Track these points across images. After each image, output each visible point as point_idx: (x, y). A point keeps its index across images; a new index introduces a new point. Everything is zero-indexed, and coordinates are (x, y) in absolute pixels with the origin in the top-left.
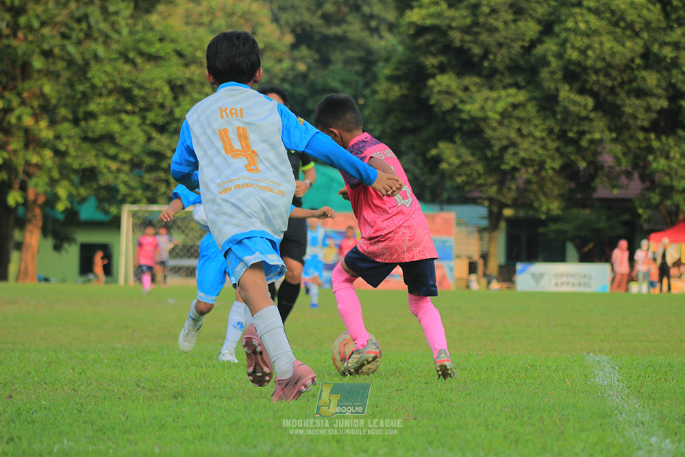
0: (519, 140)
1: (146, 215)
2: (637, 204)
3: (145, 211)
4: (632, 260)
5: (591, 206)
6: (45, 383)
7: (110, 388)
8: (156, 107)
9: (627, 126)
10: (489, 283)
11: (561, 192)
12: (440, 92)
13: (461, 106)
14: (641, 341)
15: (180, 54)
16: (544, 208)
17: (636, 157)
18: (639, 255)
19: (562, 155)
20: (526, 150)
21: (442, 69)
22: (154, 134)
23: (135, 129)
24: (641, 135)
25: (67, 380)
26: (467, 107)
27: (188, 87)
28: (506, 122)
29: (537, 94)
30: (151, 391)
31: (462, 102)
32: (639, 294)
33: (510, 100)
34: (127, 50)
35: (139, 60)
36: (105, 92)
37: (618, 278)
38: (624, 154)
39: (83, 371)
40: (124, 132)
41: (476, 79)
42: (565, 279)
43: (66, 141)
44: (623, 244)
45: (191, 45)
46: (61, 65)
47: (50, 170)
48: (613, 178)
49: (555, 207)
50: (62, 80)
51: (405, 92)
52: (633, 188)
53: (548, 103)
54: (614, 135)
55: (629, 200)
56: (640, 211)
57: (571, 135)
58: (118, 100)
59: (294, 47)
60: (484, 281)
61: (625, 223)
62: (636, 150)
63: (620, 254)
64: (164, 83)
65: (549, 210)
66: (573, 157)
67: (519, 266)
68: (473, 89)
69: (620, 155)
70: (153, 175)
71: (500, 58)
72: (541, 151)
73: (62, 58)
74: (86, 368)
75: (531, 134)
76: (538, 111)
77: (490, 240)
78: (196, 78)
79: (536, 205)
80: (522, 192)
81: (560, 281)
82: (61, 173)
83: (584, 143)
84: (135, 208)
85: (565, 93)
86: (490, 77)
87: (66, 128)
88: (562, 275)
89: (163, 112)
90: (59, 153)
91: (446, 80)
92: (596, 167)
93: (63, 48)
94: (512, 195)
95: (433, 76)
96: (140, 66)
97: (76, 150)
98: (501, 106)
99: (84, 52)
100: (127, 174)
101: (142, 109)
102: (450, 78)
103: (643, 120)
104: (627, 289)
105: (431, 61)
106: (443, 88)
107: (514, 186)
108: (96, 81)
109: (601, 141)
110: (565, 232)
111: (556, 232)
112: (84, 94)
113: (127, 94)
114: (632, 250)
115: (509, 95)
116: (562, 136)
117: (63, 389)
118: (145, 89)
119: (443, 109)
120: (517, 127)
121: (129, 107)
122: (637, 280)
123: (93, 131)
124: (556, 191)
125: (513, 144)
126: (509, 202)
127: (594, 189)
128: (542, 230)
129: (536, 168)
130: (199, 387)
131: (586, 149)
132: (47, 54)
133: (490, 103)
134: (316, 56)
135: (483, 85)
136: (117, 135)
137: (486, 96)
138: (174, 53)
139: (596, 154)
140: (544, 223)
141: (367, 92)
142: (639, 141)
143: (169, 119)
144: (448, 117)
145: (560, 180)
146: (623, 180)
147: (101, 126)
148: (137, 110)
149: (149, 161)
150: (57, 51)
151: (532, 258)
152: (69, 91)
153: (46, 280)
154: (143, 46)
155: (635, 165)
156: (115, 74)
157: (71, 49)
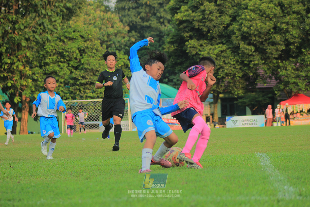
0: (224, 65)
1: (71, 104)
2: (275, 89)
3: (71, 102)
4: (273, 113)
5: (256, 91)
6: (33, 176)
7: (60, 176)
8: (73, 59)
9: (269, 58)
10: (215, 125)
11: (243, 86)
12: (190, 47)
13: (200, 53)
14: (278, 146)
15: (82, 37)
16: (236, 93)
17: (273, 70)
18: (277, 110)
19: (242, 71)
20: (227, 69)
21: (191, 38)
22: (73, 70)
23: (65, 68)
24: (275, 61)
25: (42, 174)
26: (202, 53)
27: (86, 50)
28: (219, 58)
29: (231, 46)
30: (77, 177)
31: (200, 51)
32: (277, 127)
33: (220, 49)
34: (61, 36)
35: (65, 40)
36: (52, 54)
37: (268, 121)
38: (268, 69)
39: (49, 170)
40: (60, 70)
41: (205, 41)
42: (246, 122)
43: (37, 75)
44: (270, 106)
45: (86, 33)
46: (33, 44)
47: (31, 87)
48: (264, 79)
49: (241, 92)
50: (34, 50)
51: (176, 48)
52: (273, 83)
53: (236, 50)
54: (263, 61)
55: (271, 88)
56: (276, 92)
57: (245, 62)
58: (57, 57)
59: (129, 31)
60: (213, 125)
61: (270, 98)
62: (273, 67)
63: (269, 111)
64: (76, 49)
65: (238, 94)
66: (247, 71)
67: (227, 118)
68: (204, 45)
69: (266, 70)
70: (73, 87)
71: (215, 32)
72: (233, 70)
73: (33, 41)
74: (49, 169)
75: (229, 63)
76: (232, 53)
77: (214, 107)
78: (89, 46)
79: (233, 92)
80: (227, 87)
81: (244, 123)
82: (35, 88)
83: (251, 65)
84: (67, 101)
85: (242, 45)
86: (211, 40)
87: (37, 70)
88: (245, 121)
89: (76, 61)
90: (34, 80)
91: (193, 42)
92: (257, 75)
93: (34, 37)
94: (223, 88)
95: (188, 41)
96: (66, 42)
97: (41, 79)
98: (216, 52)
99: (42, 38)
100: (62, 87)
101: (67, 60)
102: (194, 41)
103: (275, 54)
104: (272, 125)
105: (186, 35)
106: (192, 45)
107: (223, 85)
108: (48, 49)
109: (258, 64)
110: (245, 103)
111: (241, 102)
112: (43, 55)
113: (61, 55)
114: (274, 108)
115: (219, 47)
116: (242, 63)
117: (40, 178)
118: (68, 52)
119: (193, 54)
120: (223, 60)
121: (62, 60)
122: (276, 121)
123: (48, 70)
124: (241, 86)
125: (222, 67)
126: (222, 91)
127: (256, 84)
128: (235, 102)
129: (232, 77)
130: (97, 174)
131: (252, 68)
132: (27, 40)
133: (211, 50)
134: (139, 35)
135: (208, 44)
136: (58, 71)
137: (209, 48)
138: (80, 36)
139: (256, 70)
140: (236, 99)
141: (160, 49)
142: (274, 63)
143: (79, 64)
144: (194, 57)
145: (242, 81)
146: (268, 80)
147: (51, 68)
148: (65, 60)
149: (72, 82)
150: (31, 38)
151: (232, 114)
152: (37, 54)
153: (32, 133)
154: (67, 34)
155: (273, 74)
156: (56, 46)
157: (37, 37)
